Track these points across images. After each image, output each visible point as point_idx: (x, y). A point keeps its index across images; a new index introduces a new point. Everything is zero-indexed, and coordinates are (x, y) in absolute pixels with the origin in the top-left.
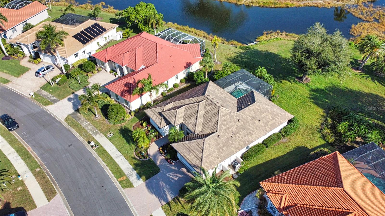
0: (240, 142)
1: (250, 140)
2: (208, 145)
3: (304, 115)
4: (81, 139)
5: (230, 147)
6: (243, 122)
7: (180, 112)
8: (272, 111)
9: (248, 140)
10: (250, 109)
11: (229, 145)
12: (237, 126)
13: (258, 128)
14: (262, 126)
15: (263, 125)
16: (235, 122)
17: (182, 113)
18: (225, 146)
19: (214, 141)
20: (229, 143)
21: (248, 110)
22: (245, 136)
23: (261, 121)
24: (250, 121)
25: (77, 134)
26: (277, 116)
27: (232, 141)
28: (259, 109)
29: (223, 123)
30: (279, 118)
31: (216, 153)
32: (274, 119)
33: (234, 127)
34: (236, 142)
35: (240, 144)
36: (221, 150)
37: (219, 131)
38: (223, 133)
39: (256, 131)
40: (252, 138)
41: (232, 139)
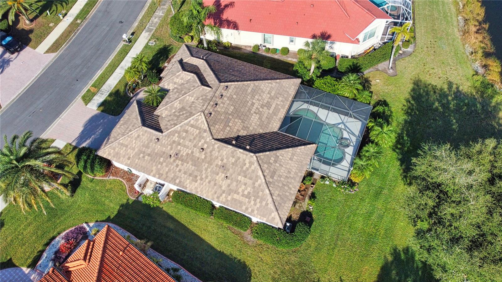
0: (172, 171)
1: (185, 184)
2: (136, 135)
3: (336, 251)
4: (136, 24)
5: (154, 164)
6: (205, 157)
7: (181, 76)
8: (261, 187)
9: (182, 180)
10: (234, 154)
11: (156, 160)
12: (192, 152)
13: (212, 183)
14: (221, 187)
15: (223, 188)
16: (195, 146)
17: (182, 79)
18: (151, 157)
19: (146, 138)
20: (159, 159)
21: (230, 151)
22: (185, 173)
23: (229, 181)
24: (214, 166)
25: (140, 17)
26: (258, 200)
27: (165, 161)
28: (247, 165)
29: (182, 133)
30: (258, 205)
31: (134, 152)
32: (250, 198)
33: (188, 150)
34: (167, 166)
35: (169, 173)
36: (142, 155)
37: (166, 136)
38: (166, 142)
39: (204, 183)
40: (190, 183)
41: (167, 158)
